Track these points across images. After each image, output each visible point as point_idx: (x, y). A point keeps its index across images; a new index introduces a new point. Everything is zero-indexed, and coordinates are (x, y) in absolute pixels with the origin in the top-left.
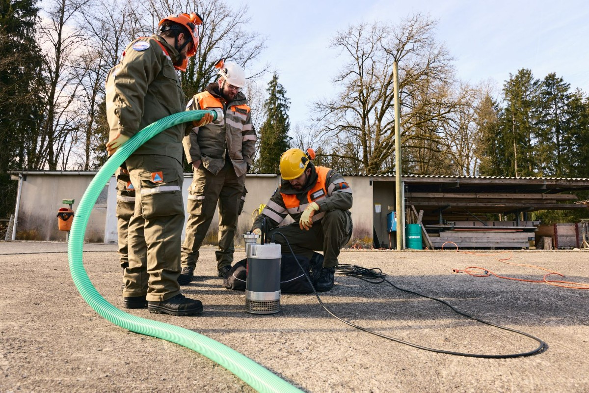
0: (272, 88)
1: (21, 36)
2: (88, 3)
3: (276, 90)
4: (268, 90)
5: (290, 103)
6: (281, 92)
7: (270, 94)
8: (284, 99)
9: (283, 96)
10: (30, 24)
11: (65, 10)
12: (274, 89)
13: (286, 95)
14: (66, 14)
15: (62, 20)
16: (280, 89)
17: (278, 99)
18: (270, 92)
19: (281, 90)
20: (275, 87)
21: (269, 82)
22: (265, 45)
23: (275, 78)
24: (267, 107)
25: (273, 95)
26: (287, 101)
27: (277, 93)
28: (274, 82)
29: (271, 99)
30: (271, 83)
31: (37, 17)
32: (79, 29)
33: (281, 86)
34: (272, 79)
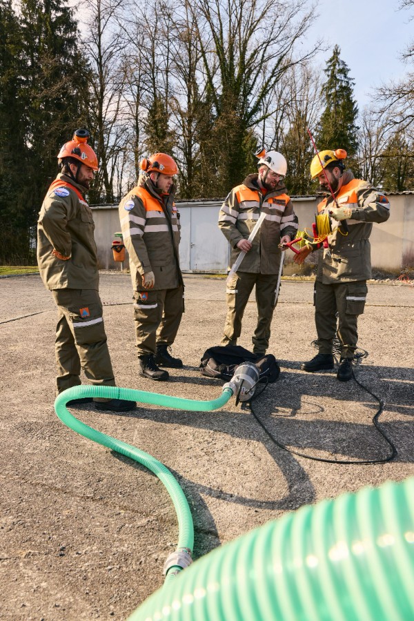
0: (332, 68)
1: (66, 55)
2: (121, 4)
3: (337, 68)
4: (326, 70)
5: (354, 84)
6: (344, 71)
7: (328, 76)
8: (346, 80)
9: (345, 77)
10: (72, 41)
11: (101, 17)
12: (335, 68)
13: (349, 75)
14: (103, 22)
15: (99, 31)
16: (341, 67)
17: (338, 80)
18: (330, 73)
19: (343, 69)
20: (334, 65)
21: (328, 59)
22: (315, 14)
23: (336, 53)
24: (325, 93)
25: (333, 76)
26: (350, 82)
27: (338, 73)
28: (335, 59)
29: (330, 82)
30: (330, 61)
31: (77, 31)
32: (116, 37)
33: (343, 63)
34: (332, 55)
